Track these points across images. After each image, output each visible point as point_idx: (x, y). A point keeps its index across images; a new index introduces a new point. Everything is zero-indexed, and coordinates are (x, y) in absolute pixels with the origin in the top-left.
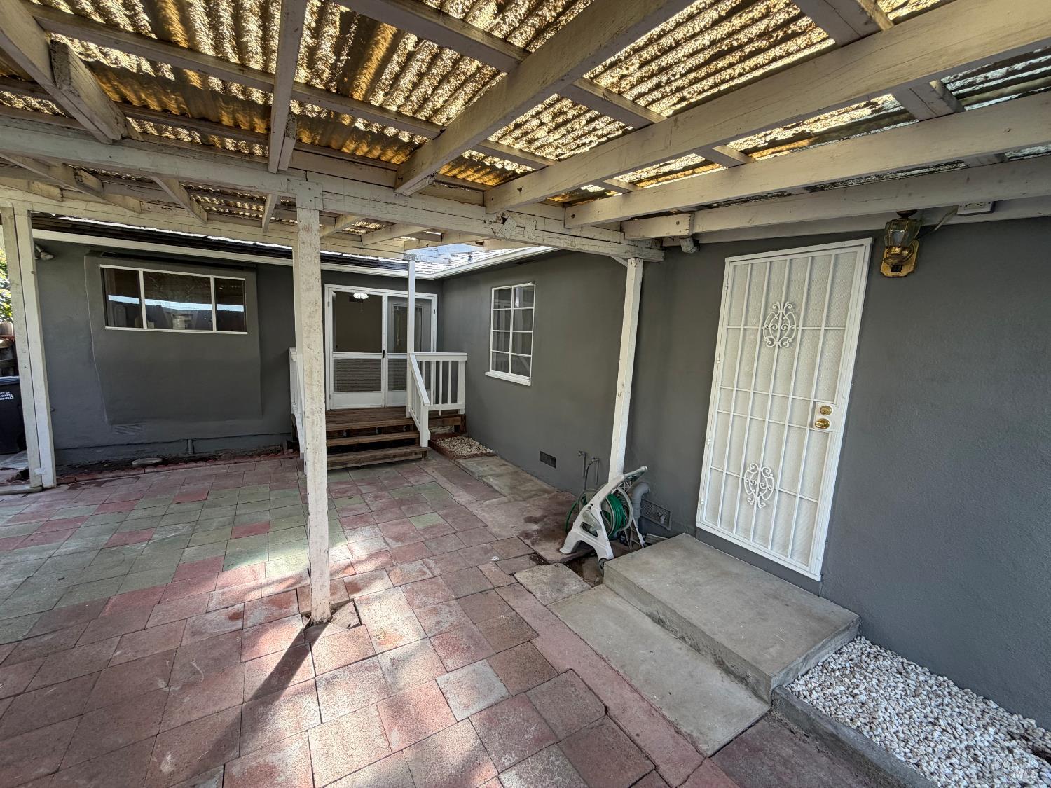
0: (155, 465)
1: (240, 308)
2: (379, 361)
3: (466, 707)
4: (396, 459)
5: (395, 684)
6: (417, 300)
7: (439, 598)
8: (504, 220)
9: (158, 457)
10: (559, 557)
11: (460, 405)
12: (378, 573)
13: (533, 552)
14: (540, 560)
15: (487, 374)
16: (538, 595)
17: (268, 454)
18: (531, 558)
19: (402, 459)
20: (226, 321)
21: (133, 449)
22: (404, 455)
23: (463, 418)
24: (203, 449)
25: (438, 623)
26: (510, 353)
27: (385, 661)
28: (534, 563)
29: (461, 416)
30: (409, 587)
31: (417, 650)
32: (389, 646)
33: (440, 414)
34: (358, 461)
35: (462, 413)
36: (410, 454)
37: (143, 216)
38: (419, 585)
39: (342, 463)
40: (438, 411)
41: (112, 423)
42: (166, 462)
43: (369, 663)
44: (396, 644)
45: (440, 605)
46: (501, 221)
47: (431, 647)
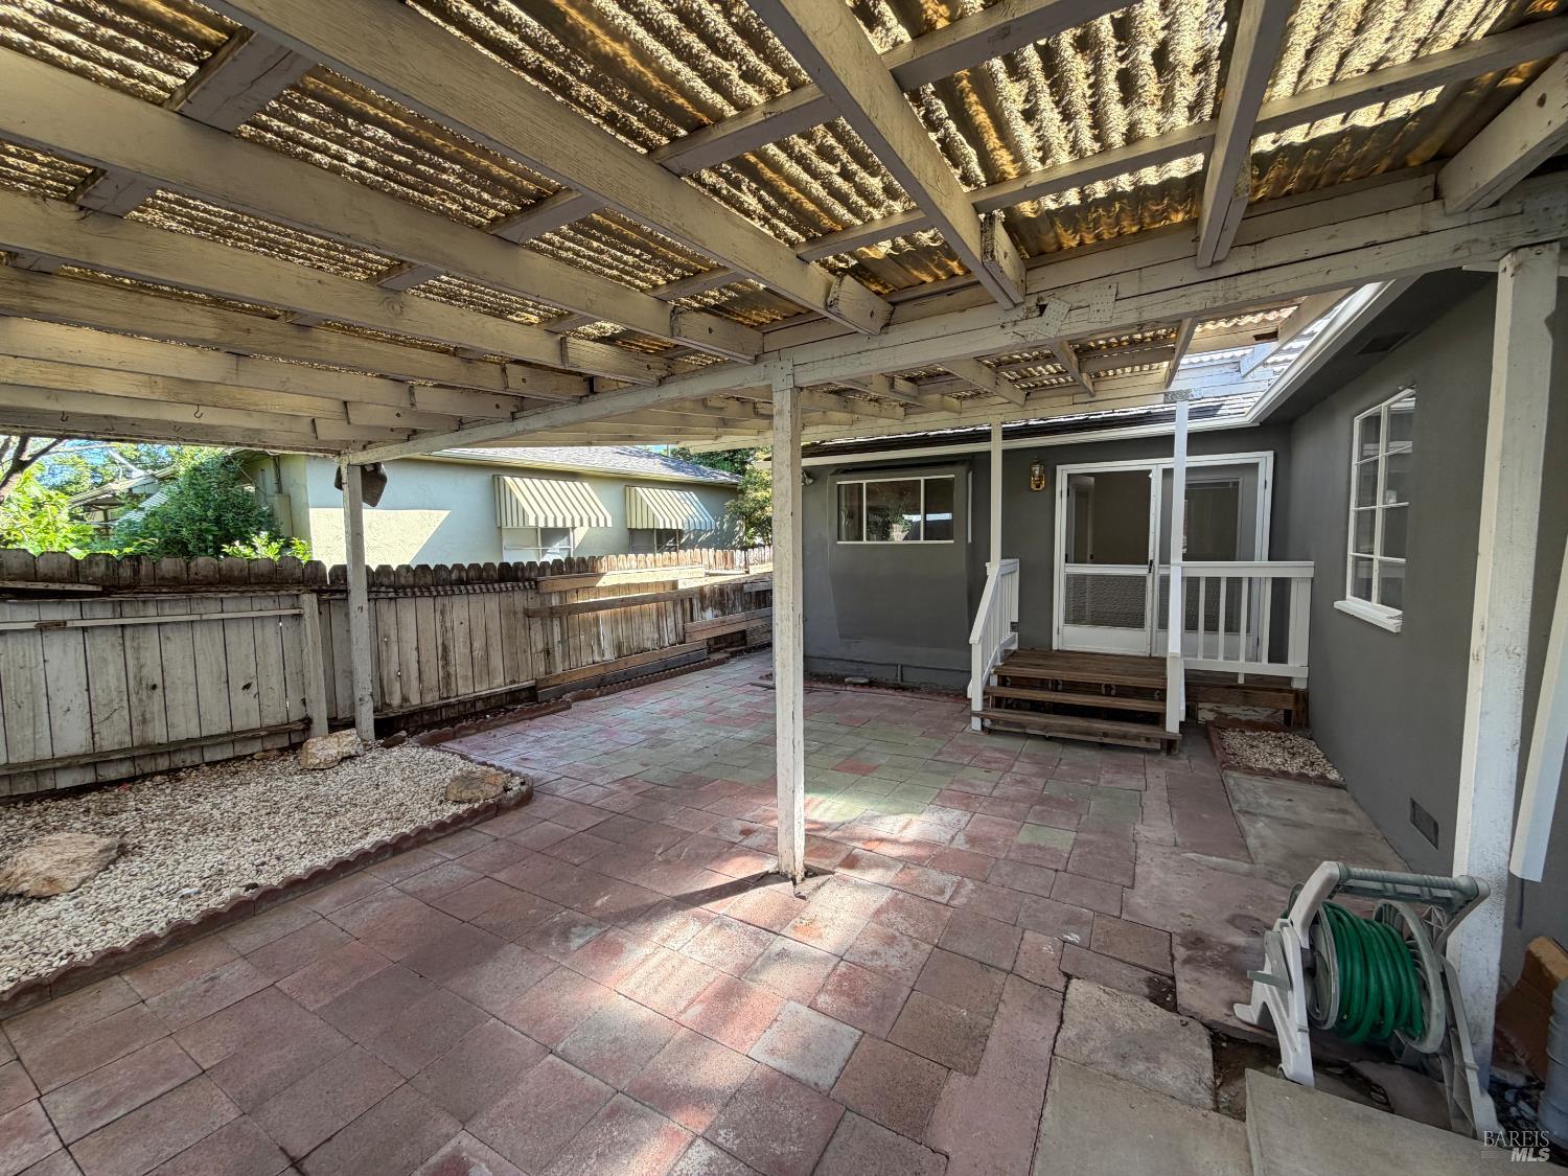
0: (862, 685)
1: (947, 516)
2: (1143, 579)
3: (772, 1052)
4: (1107, 740)
5: (757, 972)
6: (1189, 470)
7: (916, 931)
8: (1042, 308)
9: (865, 677)
10: (1217, 1014)
11: (1296, 668)
12: (892, 862)
13: (1170, 972)
14: (1163, 993)
15: (1338, 604)
16: (1069, 1032)
17: (957, 696)
18: (1149, 981)
19: (1120, 742)
20: (933, 530)
21: (854, 666)
22: (1124, 736)
23: (1302, 698)
24: (912, 677)
25: (874, 953)
26: (1377, 556)
27: (778, 945)
28: (1146, 991)
29: (1297, 692)
30: (901, 896)
31: (815, 960)
32: (799, 936)
33: (1241, 681)
34: (1045, 727)
35: (1297, 685)
36: (1137, 737)
37: (853, 427)
38: (916, 901)
39: (1020, 725)
40: (1237, 674)
41: (841, 636)
42: (871, 684)
43: (764, 935)
44: (805, 939)
45: (905, 938)
46: (1038, 313)
47: (830, 970)
